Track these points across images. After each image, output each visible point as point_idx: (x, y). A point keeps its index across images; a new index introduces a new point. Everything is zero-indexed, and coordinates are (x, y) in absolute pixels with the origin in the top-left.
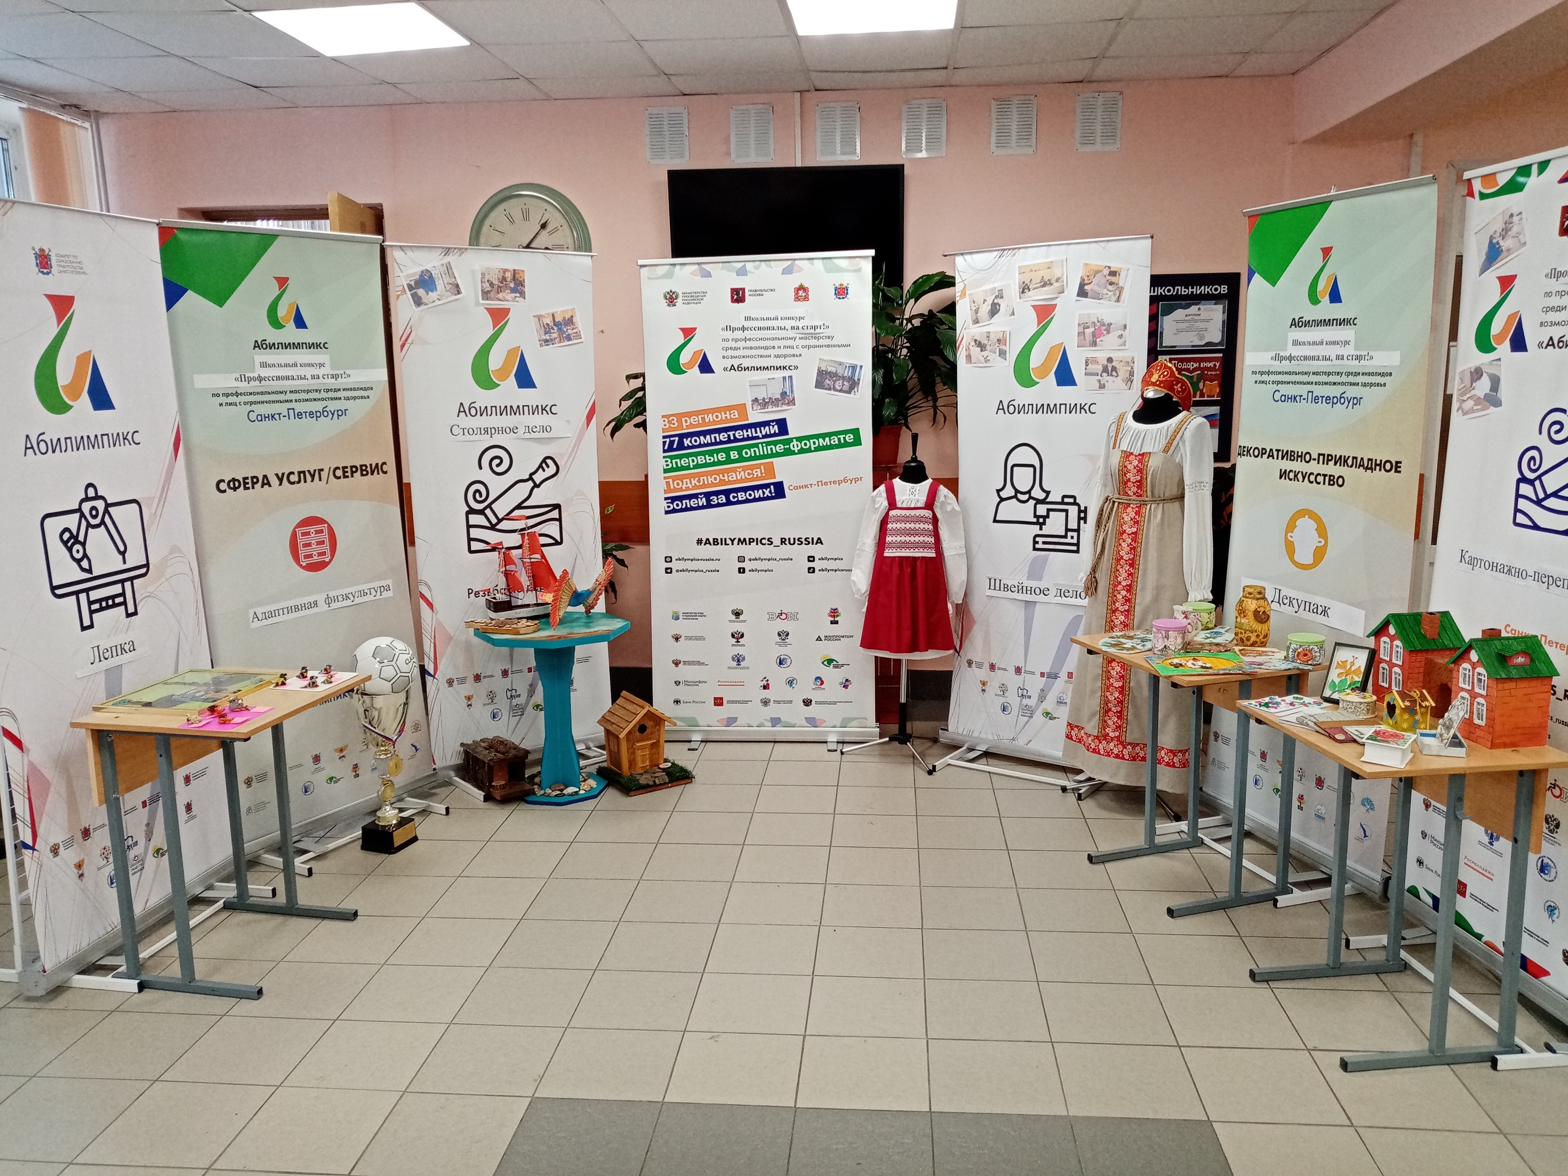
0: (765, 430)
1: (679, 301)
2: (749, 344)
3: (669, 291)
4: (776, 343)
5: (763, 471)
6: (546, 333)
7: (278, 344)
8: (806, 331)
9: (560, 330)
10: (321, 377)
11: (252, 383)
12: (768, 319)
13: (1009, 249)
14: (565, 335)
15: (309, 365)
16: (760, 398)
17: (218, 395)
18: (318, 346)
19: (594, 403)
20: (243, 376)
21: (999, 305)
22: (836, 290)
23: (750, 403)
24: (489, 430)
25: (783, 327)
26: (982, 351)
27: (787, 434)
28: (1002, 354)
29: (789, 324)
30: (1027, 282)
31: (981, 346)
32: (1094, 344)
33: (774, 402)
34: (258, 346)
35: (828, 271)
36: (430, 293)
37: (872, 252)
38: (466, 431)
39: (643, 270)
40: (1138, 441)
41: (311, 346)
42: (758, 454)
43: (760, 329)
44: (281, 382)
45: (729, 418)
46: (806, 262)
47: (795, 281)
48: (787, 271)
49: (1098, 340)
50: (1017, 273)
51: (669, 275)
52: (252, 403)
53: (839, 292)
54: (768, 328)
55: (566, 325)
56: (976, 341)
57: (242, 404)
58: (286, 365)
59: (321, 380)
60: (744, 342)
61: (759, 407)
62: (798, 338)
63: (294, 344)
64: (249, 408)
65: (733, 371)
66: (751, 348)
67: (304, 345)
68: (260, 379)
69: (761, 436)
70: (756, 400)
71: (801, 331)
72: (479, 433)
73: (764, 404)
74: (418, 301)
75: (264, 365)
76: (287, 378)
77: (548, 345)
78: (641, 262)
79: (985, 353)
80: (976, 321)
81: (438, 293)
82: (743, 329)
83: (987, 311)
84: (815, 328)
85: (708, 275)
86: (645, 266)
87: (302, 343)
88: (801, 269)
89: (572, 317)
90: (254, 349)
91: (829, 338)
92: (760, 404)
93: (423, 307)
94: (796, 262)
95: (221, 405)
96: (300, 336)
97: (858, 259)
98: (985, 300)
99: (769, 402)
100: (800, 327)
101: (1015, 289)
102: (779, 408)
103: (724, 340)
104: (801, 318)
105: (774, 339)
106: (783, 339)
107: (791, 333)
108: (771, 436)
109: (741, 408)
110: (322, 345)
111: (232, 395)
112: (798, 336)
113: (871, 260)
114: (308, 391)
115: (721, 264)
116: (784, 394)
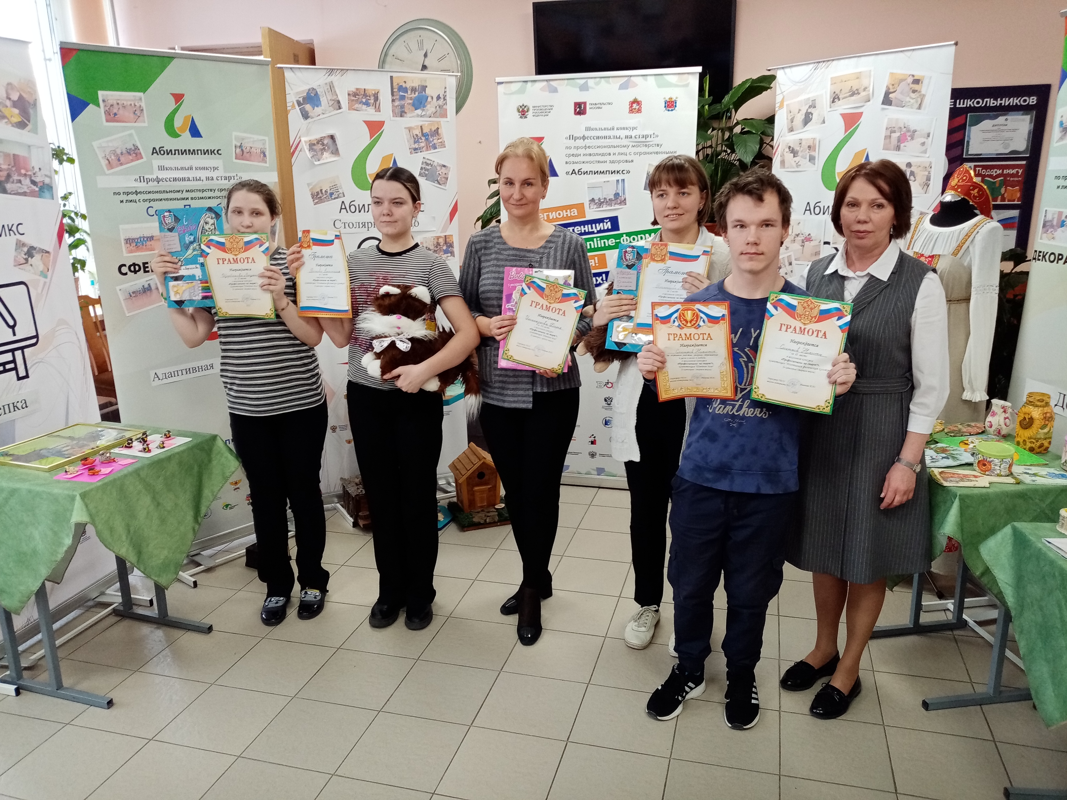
0: (600, 226)
1: (530, 114)
2: (588, 151)
3: (521, 105)
4: (612, 150)
5: (597, 262)
6: (415, 143)
7: (175, 150)
8: (638, 140)
9: (427, 139)
10: (215, 178)
11: (150, 183)
12: (605, 129)
13: (824, 62)
14: (431, 145)
15: (204, 168)
16: (596, 198)
17: (119, 194)
18: (212, 152)
19: (457, 201)
20: (142, 178)
21: (812, 114)
22: (665, 103)
23: (588, 203)
24: (366, 224)
25: (618, 136)
26: (794, 157)
27: (618, 229)
28: (812, 159)
29: (623, 133)
30: (837, 92)
31: (794, 152)
32: (898, 148)
33: (608, 202)
34: (156, 152)
35: (659, 86)
36: (316, 108)
37: (699, 69)
38: (347, 225)
39: (500, 88)
40: (930, 243)
41: (206, 152)
42: (593, 247)
43: (598, 138)
44: (177, 183)
45: (569, 215)
46: (641, 78)
47: (630, 95)
48: (624, 87)
49: (902, 145)
50: (829, 83)
51: (521, 91)
52: (150, 200)
53: (668, 105)
54: (605, 137)
55: (432, 136)
56: (790, 147)
57: (141, 201)
58: (182, 169)
59: (215, 181)
60: (584, 149)
61: (595, 206)
62: (631, 146)
63: (189, 150)
64: (147, 204)
65: (574, 175)
66: (590, 155)
67: (199, 152)
68: (158, 180)
69: (596, 232)
70: (593, 200)
71: (633, 139)
72: (358, 226)
73: (600, 203)
74: (306, 116)
75: (161, 168)
76: (184, 179)
77: (416, 153)
78: (498, 79)
79: (797, 159)
80: (791, 130)
81: (323, 107)
82: (584, 138)
83: (801, 120)
84: (646, 137)
85: (555, 90)
86: (502, 83)
87: (197, 150)
88: (635, 85)
89: (438, 128)
90: (152, 154)
91: (658, 145)
92: (596, 204)
93: (309, 120)
94: (632, 78)
95: (122, 202)
96: (195, 144)
97: (686, 75)
98: (800, 110)
99: (603, 202)
100: (633, 136)
101: (827, 99)
102: (613, 208)
103: (567, 148)
104: (634, 128)
105: (610, 147)
106: (618, 146)
107: (625, 142)
108: (604, 231)
109: (580, 207)
110: (216, 152)
111: (132, 193)
112: (631, 144)
113: (698, 76)
114: (203, 191)
115: (566, 81)
116: (617, 195)
